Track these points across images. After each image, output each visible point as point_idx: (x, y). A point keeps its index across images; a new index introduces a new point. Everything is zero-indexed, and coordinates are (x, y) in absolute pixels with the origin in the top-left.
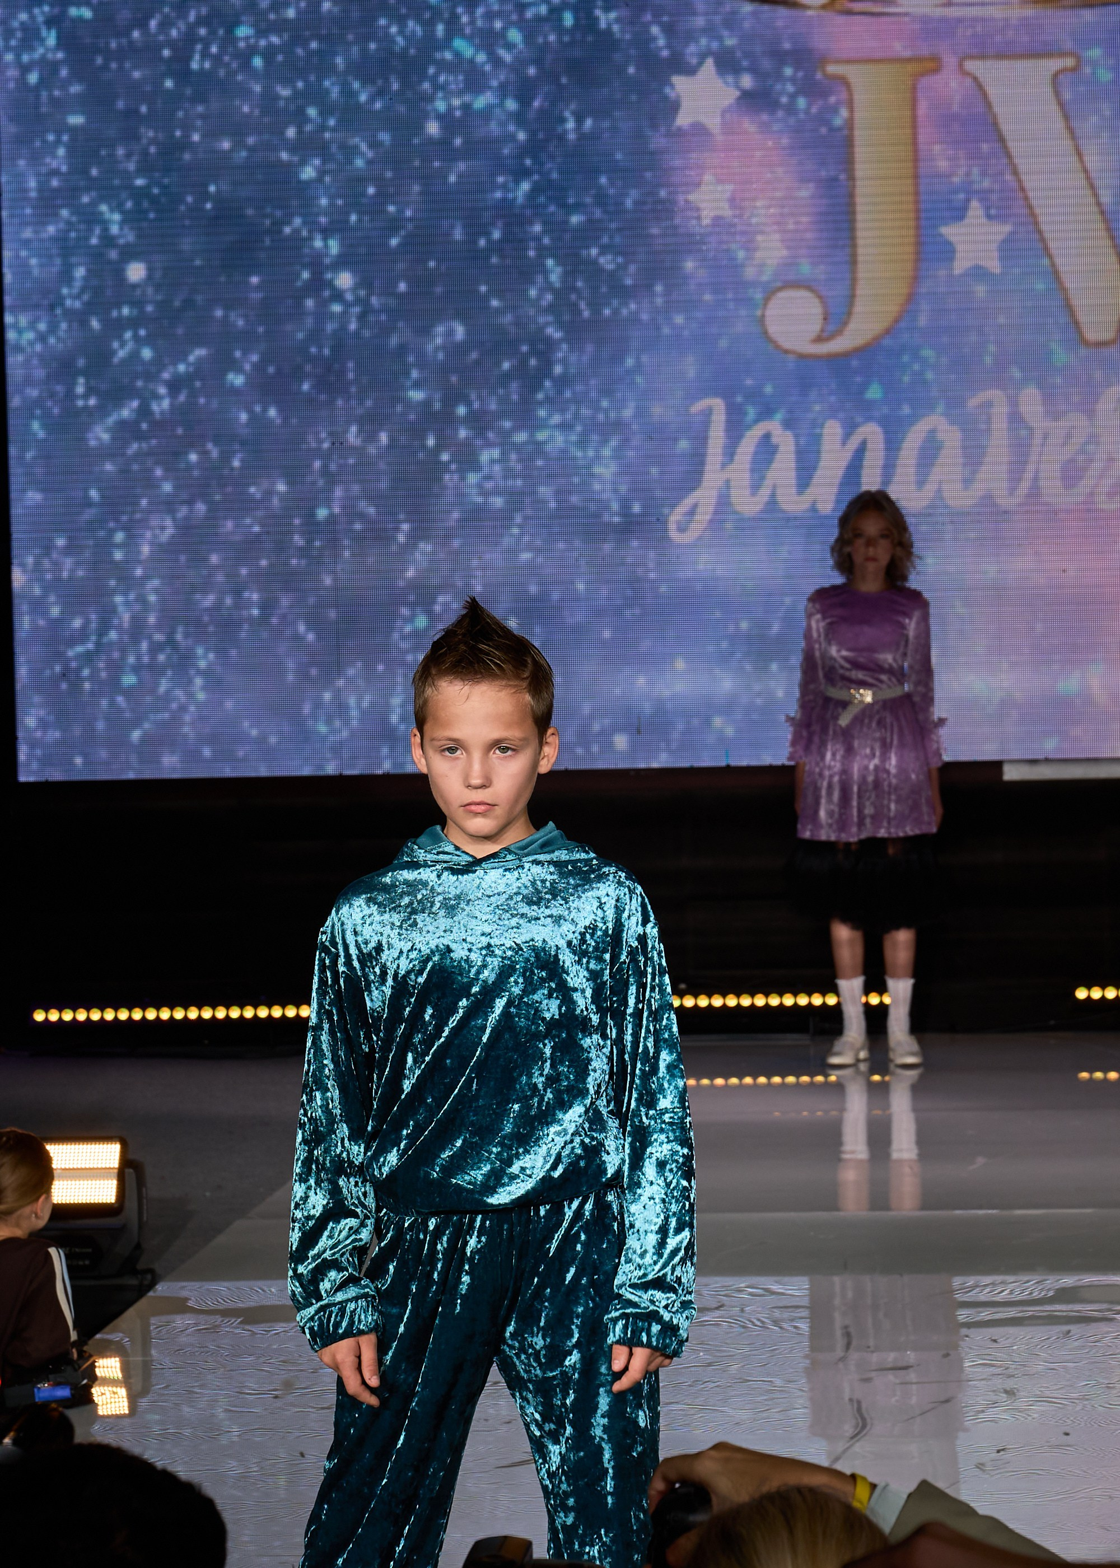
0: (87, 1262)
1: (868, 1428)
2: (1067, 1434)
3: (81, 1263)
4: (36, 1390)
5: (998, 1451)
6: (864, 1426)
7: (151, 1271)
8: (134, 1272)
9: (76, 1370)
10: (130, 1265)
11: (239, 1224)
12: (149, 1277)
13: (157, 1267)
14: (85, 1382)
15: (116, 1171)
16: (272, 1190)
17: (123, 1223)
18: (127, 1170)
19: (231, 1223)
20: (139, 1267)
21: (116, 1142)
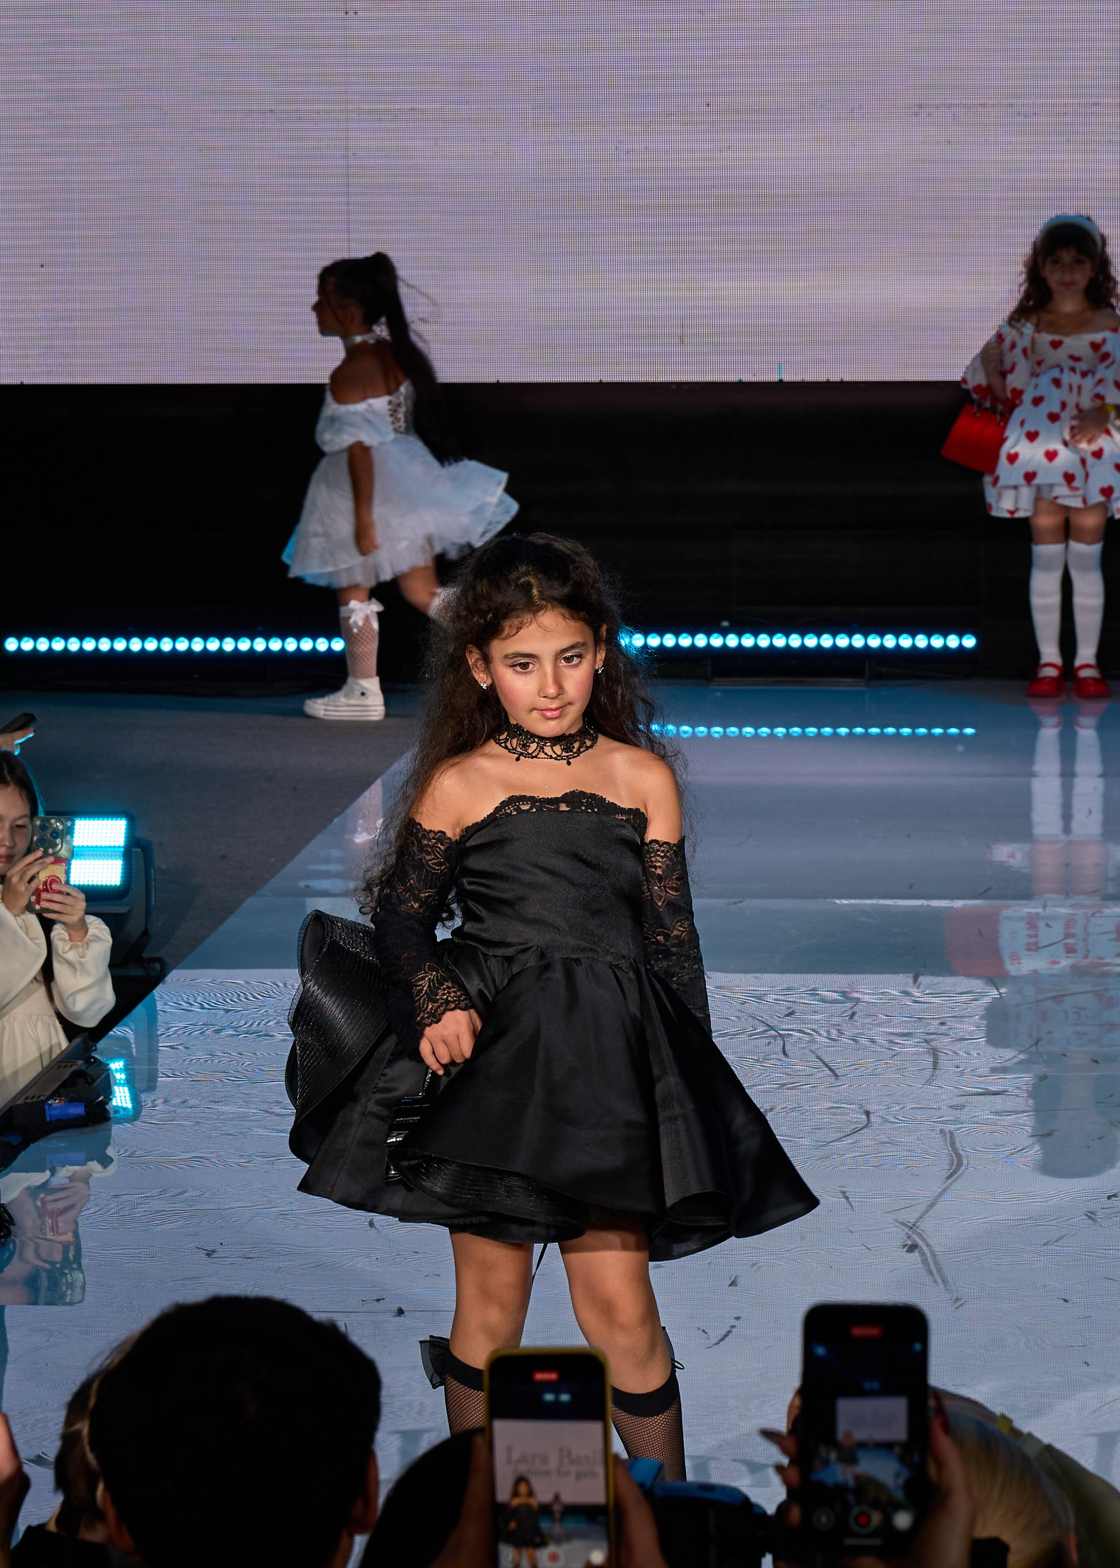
1: (963, 1168)
4: (46, 1107)
5: (1109, 1198)
6: (960, 1164)
7: (159, 960)
8: (143, 959)
9: (89, 1084)
11: (252, 902)
12: (158, 966)
13: (163, 955)
14: (101, 1098)
15: (122, 849)
16: (284, 861)
17: (129, 908)
18: (134, 850)
19: (243, 902)
20: (145, 955)
21: (122, 817)
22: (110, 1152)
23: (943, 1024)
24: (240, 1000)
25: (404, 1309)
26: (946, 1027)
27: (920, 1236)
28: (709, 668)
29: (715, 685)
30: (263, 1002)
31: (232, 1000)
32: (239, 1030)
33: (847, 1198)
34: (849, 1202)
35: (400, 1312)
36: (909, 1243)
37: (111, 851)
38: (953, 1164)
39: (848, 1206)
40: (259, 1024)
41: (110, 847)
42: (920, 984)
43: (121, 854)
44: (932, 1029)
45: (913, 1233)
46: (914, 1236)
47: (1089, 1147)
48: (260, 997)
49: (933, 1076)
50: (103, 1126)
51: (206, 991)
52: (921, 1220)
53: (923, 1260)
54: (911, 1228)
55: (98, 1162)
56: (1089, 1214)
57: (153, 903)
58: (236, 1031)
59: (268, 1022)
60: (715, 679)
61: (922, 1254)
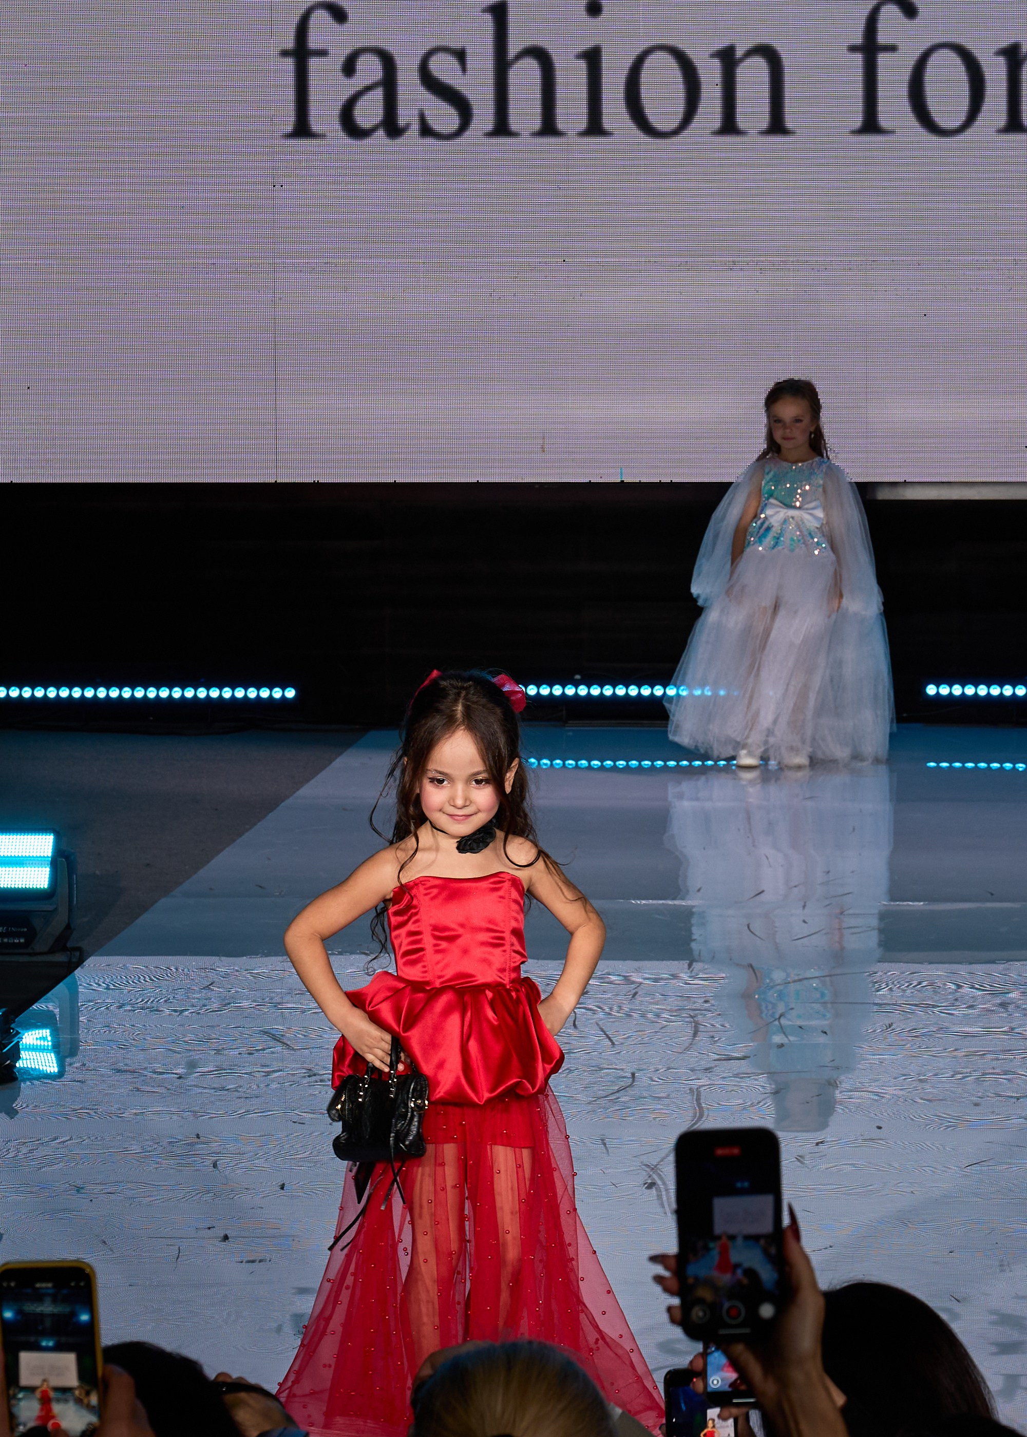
0: (22, 940)
1: (704, 1119)
2: (879, 1128)
3: (16, 941)
5: (817, 1144)
7: (79, 949)
8: (64, 949)
10: (61, 943)
11: (164, 902)
12: (77, 954)
13: (84, 945)
14: (8, 1062)
15: (50, 859)
16: (197, 869)
17: (55, 906)
18: (60, 859)
19: (156, 901)
20: (69, 945)
21: (50, 833)
22: (16, 1105)
23: (706, 1002)
24: (140, 982)
25: (229, 1236)
26: (709, 1005)
27: (660, 1176)
28: (564, 712)
29: (570, 727)
30: (158, 983)
31: (133, 982)
32: (136, 1006)
33: (605, 1144)
34: (606, 1148)
35: (226, 1238)
36: (649, 1181)
37: (41, 860)
38: (696, 1116)
39: (605, 1151)
40: (152, 1002)
41: (40, 857)
42: (693, 970)
43: (49, 863)
44: (697, 1006)
45: (654, 1173)
46: (655, 1176)
47: (808, 1103)
48: (155, 980)
49: (691, 1044)
50: (10, 1085)
51: (114, 975)
52: (661, 1163)
53: (658, 1196)
54: (653, 1169)
55: (5, 1113)
56: (799, 1158)
57: (75, 902)
58: (133, 1007)
59: (159, 1000)
60: (571, 722)
61: (658, 1190)
